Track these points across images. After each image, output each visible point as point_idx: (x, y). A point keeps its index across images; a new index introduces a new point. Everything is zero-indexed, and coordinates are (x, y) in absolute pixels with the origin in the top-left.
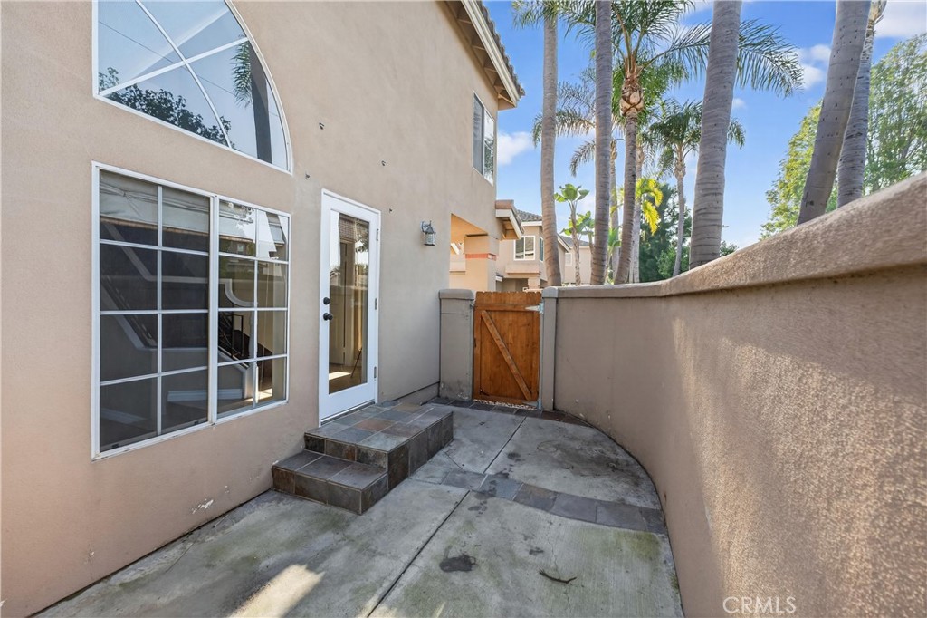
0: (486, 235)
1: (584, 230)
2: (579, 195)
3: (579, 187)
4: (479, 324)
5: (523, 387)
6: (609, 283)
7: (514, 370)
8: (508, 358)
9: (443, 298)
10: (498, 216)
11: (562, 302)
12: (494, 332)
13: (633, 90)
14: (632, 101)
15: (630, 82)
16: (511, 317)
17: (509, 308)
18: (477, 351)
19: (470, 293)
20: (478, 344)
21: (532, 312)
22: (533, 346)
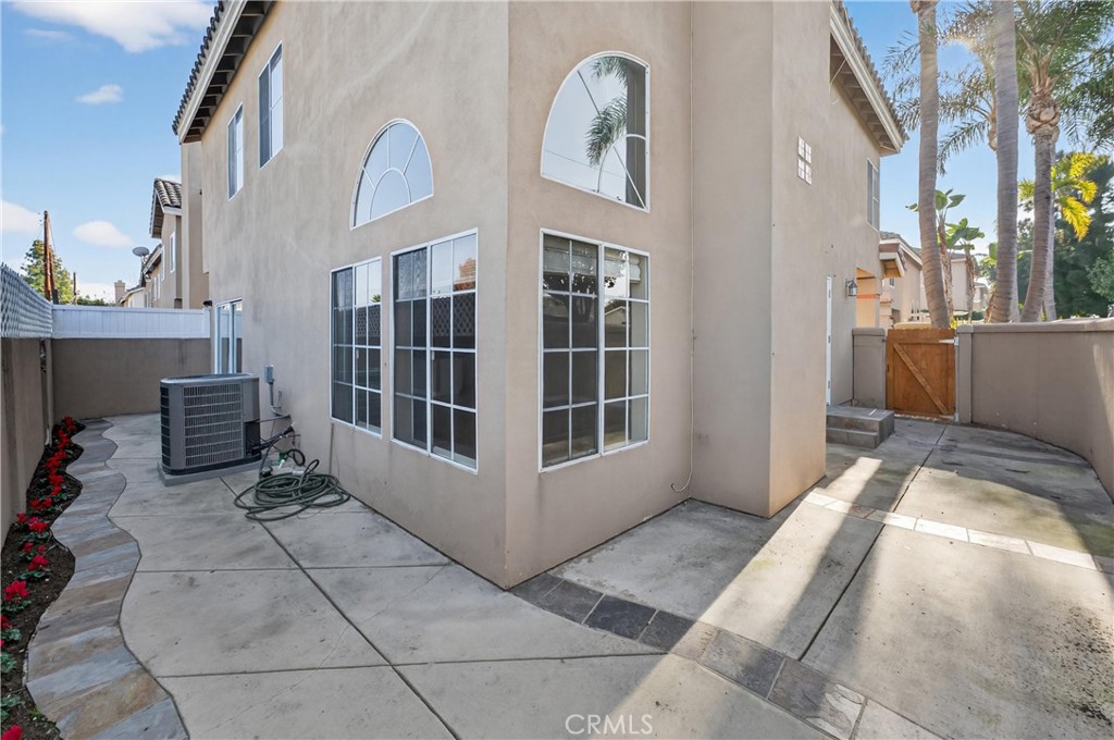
0: (873, 277)
1: (958, 244)
2: (950, 202)
3: (950, 191)
4: (892, 354)
5: (939, 403)
6: (1015, 321)
7: (928, 389)
8: (922, 380)
9: (855, 335)
10: (881, 258)
11: (979, 338)
12: (906, 359)
13: (1044, 106)
14: (1044, 117)
15: (1040, 98)
16: (924, 348)
17: (923, 341)
18: (891, 374)
19: (883, 330)
20: (891, 369)
21: (947, 344)
22: (948, 371)
